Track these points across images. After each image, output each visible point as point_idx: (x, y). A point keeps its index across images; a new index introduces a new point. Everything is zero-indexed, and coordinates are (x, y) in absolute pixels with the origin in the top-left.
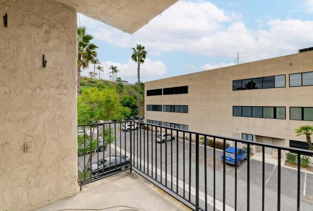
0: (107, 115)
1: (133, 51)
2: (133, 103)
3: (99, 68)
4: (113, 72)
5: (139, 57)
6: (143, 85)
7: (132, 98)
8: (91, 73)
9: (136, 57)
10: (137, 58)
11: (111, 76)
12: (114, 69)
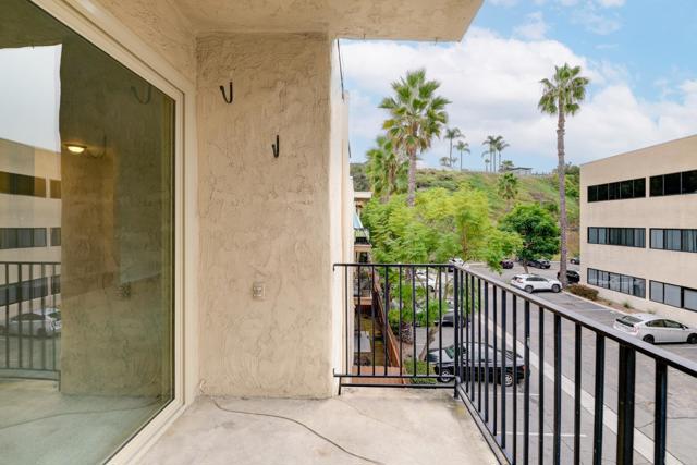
0: (461, 248)
1: (544, 86)
2: (544, 223)
3: (461, 146)
4: (492, 151)
5: (562, 98)
6: (575, 173)
7: (541, 208)
8: (444, 159)
9: (552, 99)
10: (557, 104)
11: (487, 161)
12: (496, 144)
